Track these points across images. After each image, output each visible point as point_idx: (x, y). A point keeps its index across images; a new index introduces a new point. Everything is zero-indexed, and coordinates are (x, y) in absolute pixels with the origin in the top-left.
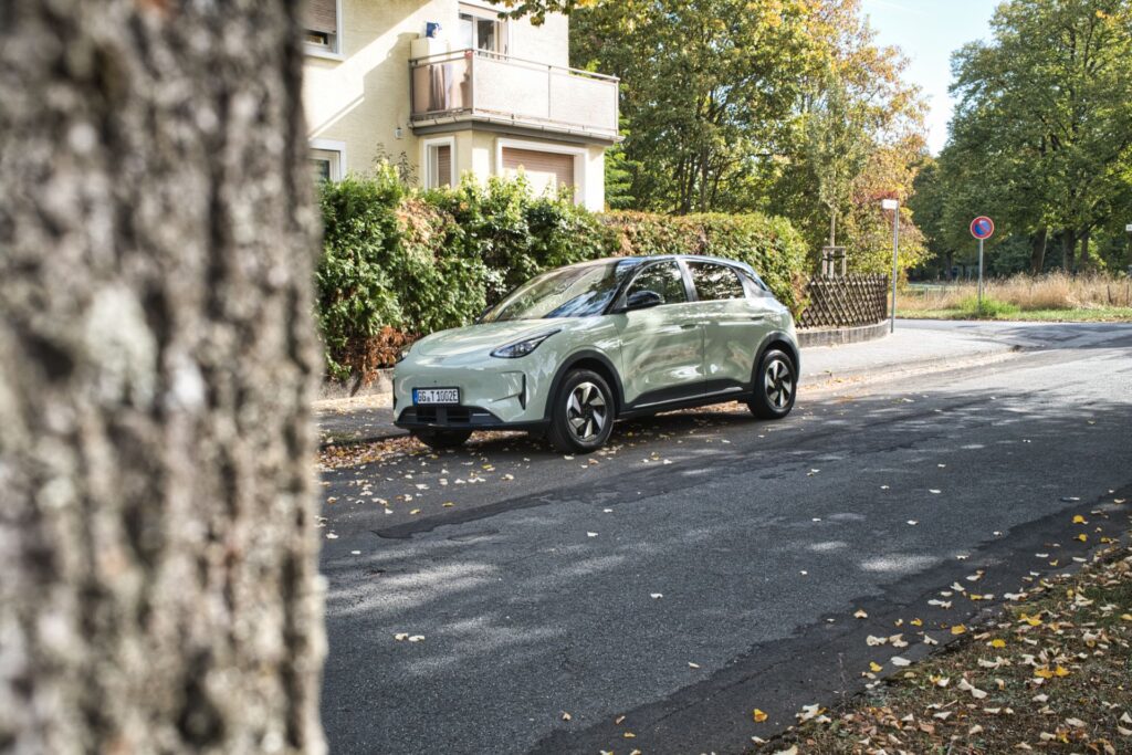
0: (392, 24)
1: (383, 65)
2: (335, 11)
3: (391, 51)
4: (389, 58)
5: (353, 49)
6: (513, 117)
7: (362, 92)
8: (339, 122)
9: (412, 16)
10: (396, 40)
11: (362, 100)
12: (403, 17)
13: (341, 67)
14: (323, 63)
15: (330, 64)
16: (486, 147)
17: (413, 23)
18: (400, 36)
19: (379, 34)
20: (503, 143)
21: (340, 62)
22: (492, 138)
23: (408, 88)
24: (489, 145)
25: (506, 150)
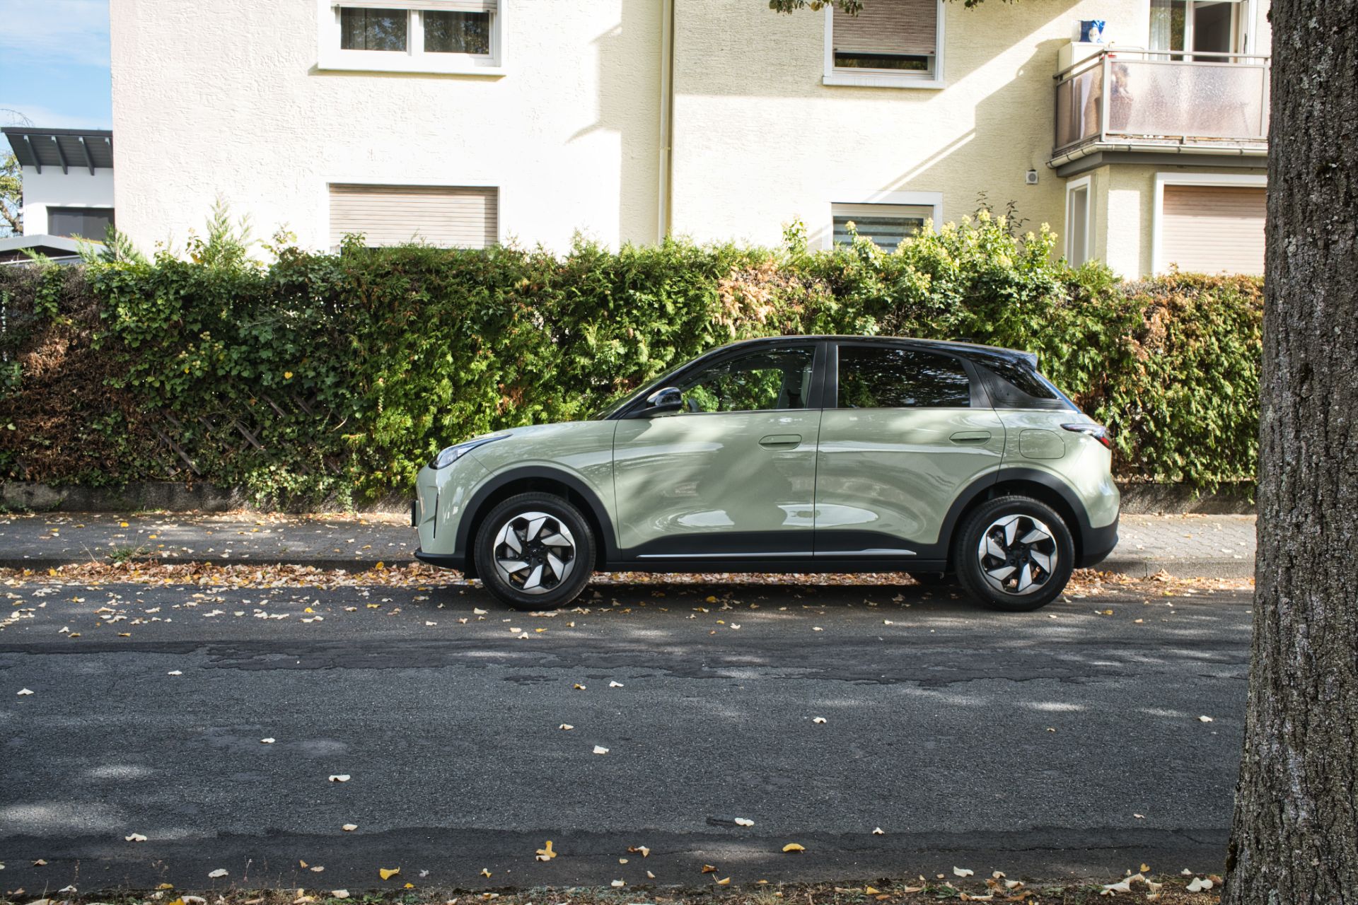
0: (1028, 29)
1: (1010, 87)
2: (934, 26)
3: (1023, 67)
4: (1018, 77)
5: (958, 73)
6: (1181, 141)
7: (972, 126)
8: (932, 169)
9: (1064, 15)
10: (1034, 51)
11: (972, 136)
12: (1048, 19)
13: (940, 96)
14: (913, 94)
15: (922, 95)
16: (1134, 188)
17: (1062, 26)
18: (1039, 46)
19: (1003, 47)
20: (1163, 180)
21: (939, 90)
22: (1147, 175)
23: (1051, 115)
24: (1143, 185)
25: (1168, 188)
